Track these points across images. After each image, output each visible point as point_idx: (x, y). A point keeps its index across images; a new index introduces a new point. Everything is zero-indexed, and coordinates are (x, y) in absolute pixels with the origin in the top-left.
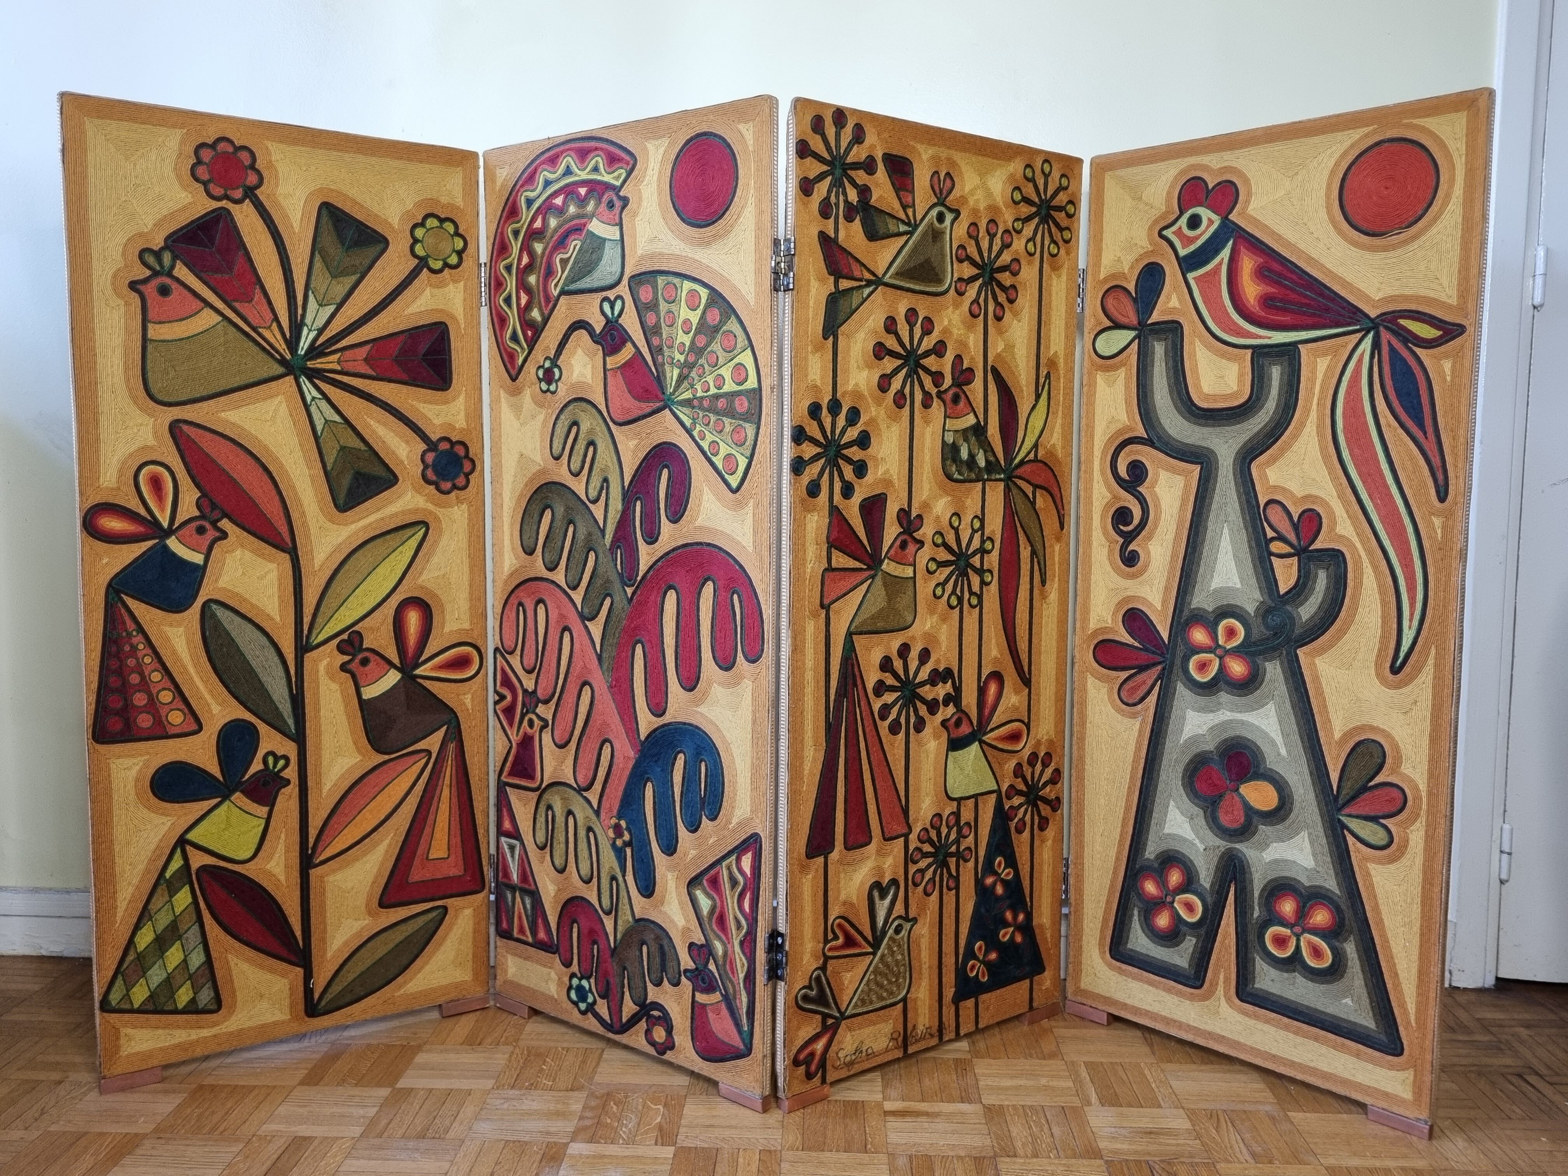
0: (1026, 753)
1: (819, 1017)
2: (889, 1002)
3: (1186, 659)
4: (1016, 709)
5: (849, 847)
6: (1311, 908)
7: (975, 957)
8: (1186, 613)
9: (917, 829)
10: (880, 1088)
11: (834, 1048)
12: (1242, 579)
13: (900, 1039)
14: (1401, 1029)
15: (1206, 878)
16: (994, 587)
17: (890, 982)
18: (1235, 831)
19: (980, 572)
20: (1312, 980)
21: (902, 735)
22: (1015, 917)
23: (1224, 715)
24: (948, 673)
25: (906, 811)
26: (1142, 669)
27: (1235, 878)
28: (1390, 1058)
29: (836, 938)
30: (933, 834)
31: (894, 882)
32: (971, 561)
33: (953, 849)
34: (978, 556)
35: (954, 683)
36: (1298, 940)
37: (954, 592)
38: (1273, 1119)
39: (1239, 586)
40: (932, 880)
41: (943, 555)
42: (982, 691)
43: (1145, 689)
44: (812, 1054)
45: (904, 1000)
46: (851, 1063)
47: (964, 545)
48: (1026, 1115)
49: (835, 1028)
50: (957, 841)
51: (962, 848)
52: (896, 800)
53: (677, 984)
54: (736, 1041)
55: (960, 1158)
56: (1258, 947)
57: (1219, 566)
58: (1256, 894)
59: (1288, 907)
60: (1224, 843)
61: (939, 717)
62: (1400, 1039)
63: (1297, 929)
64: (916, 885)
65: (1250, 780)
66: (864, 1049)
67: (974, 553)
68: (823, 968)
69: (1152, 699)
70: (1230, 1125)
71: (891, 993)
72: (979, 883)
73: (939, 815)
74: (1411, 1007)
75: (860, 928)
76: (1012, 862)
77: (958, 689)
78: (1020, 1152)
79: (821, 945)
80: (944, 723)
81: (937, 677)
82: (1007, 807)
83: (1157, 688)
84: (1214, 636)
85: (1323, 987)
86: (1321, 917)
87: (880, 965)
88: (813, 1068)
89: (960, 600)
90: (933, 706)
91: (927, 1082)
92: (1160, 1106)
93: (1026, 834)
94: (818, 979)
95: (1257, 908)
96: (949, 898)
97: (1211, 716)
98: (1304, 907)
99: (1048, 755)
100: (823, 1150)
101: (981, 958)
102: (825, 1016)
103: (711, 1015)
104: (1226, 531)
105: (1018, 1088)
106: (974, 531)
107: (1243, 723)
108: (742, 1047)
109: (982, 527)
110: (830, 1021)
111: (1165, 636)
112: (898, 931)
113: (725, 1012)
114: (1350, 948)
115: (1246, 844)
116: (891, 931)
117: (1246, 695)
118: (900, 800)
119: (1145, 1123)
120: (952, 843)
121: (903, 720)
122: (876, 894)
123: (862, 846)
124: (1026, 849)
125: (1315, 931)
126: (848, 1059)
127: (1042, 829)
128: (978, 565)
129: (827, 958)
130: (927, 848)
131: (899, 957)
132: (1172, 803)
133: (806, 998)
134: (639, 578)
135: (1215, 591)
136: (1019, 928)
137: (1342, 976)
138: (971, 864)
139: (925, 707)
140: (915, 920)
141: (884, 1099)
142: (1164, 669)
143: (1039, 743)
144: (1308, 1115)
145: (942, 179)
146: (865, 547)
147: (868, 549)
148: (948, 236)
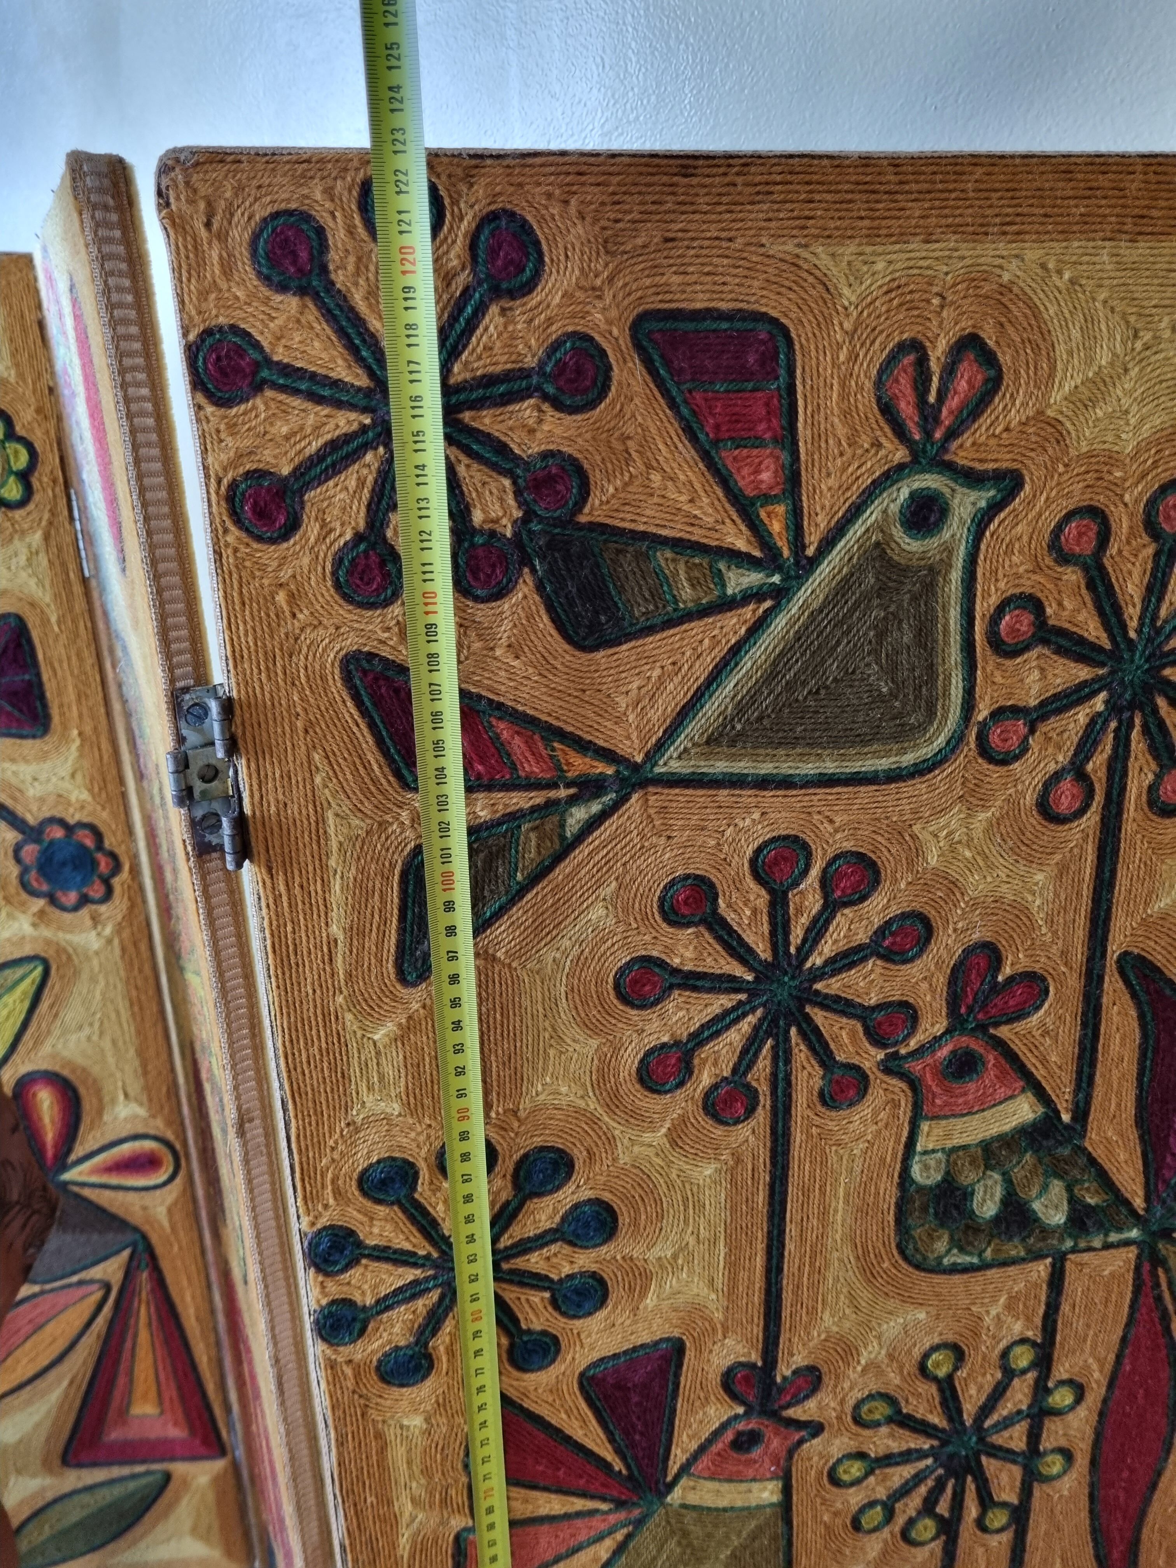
16: (1071, 1486)
145: (935, 367)
146: (608, 1466)
147: (618, 1465)
148: (956, 575)
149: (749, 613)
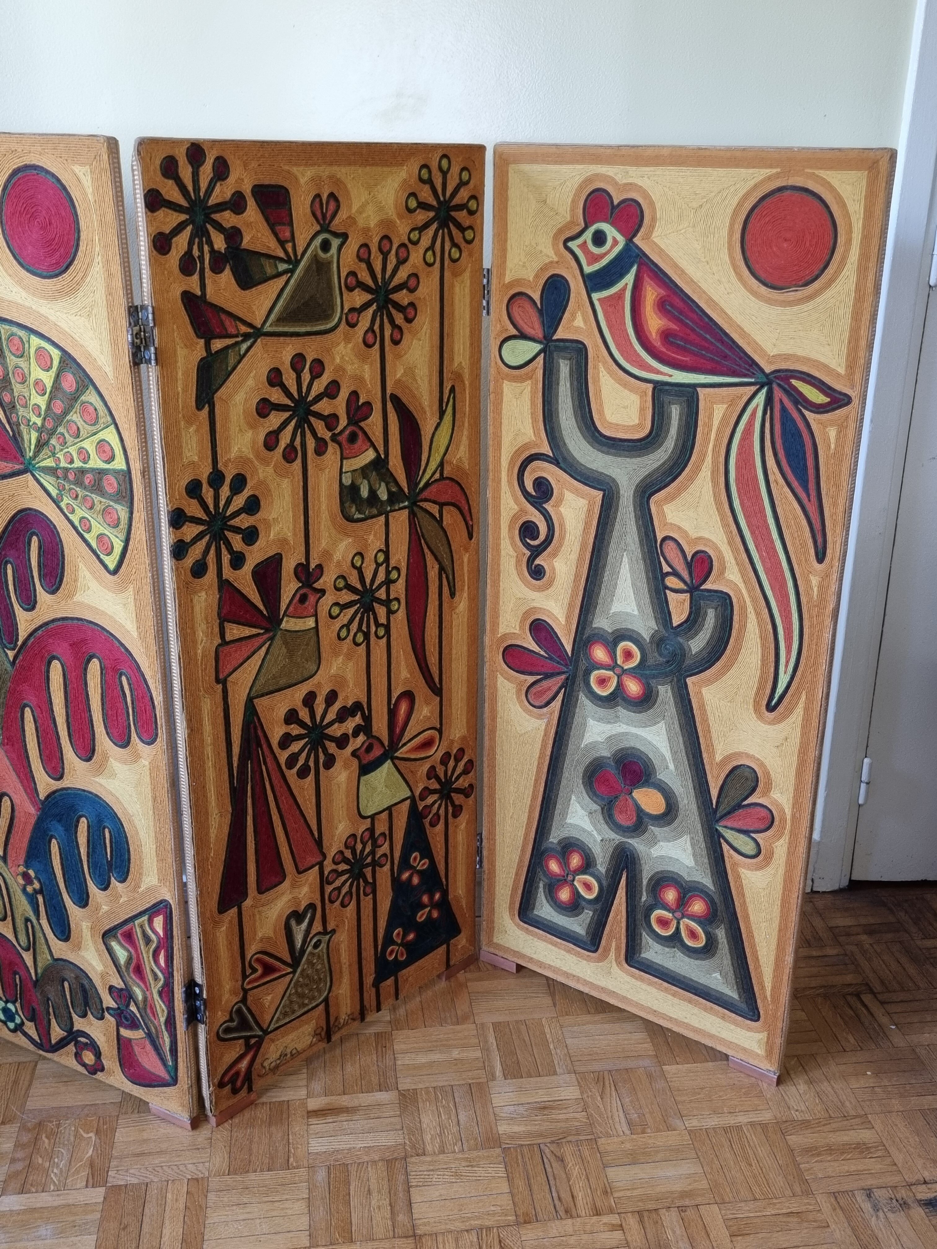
0: (440, 754)
1: (241, 1041)
2: (310, 1007)
3: (587, 673)
4: (428, 718)
5: (260, 891)
6: (691, 898)
7: (393, 943)
8: (588, 632)
9: (331, 852)
10: (304, 1082)
11: (258, 1061)
12: (639, 606)
13: (323, 1034)
14: (759, 1001)
15: (602, 867)
16: (401, 615)
17: (311, 990)
18: (628, 828)
19: (387, 603)
20: (689, 957)
21: (311, 777)
22: (431, 898)
23: (621, 728)
24: (357, 706)
25: (319, 843)
26: (547, 676)
27: (627, 867)
28: (749, 1022)
29: (254, 970)
30: (348, 854)
31: (311, 906)
32: (377, 595)
33: (369, 860)
34: (384, 589)
35: (363, 715)
36: (678, 923)
37: (360, 629)
38: (650, 1076)
39: (636, 613)
40: (350, 892)
41: (346, 597)
42: (392, 713)
43: (550, 694)
44: (238, 1073)
45: (326, 1000)
46: (277, 1067)
47: (368, 581)
48: (436, 1098)
49: (259, 1045)
50: (373, 853)
51: (378, 856)
52: (309, 837)
53: (102, 1018)
54: (162, 1072)
55: (374, 1162)
56: (644, 925)
57: (619, 591)
58: (645, 882)
59: (670, 896)
60: (618, 837)
61: (350, 749)
62: (757, 1009)
63: (678, 915)
64: (332, 902)
65: (642, 786)
66: (289, 1051)
67: (379, 587)
68: (244, 1000)
69: (557, 704)
70: (613, 1088)
71: (313, 998)
72: (396, 881)
73: (354, 836)
74: (768, 985)
75: (279, 955)
76: (427, 852)
77: (368, 719)
78: (429, 1148)
79: (240, 983)
80: (354, 754)
81: (344, 714)
82: (421, 808)
83: (561, 696)
84: (613, 656)
85: (698, 962)
86: (698, 907)
87: (301, 980)
88: (239, 1083)
89: (367, 636)
90: (342, 742)
91: (349, 1068)
92: (555, 1073)
93: (440, 826)
94: (239, 1011)
95: (645, 893)
96: (367, 902)
97: (609, 726)
98: (684, 897)
99: (462, 751)
100: (248, 1172)
101: (399, 941)
102: (247, 1039)
103: (137, 1049)
104: (625, 560)
105: (431, 1064)
106: (378, 565)
107: (637, 736)
108: (167, 1077)
109: (387, 559)
110: (253, 1041)
111: (569, 648)
112: (316, 946)
113: (149, 1047)
114: (721, 934)
115: (637, 840)
116: (310, 948)
117: (640, 712)
118: (312, 834)
119: (542, 1097)
120: (368, 855)
121: (311, 764)
122: (293, 923)
123: (276, 886)
124: (441, 839)
125: (692, 917)
126: (273, 1064)
127: (455, 816)
128: (384, 597)
129: (245, 991)
130: (343, 867)
131: (319, 967)
132: (573, 797)
133: (228, 1030)
134: (19, 643)
135: (615, 614)
136: (434, 905)
137: (713, 955)
138: (387, 867)
139: (333, 744)
140: (334, 931)
141: (308, 1096)
142: (567, 679)
143: (452, 742)
144: (680, 1066)
145: (324, 202)
146: (261, 612)
147: (265, 612)
148: (335, 265)
149: (284, 278)
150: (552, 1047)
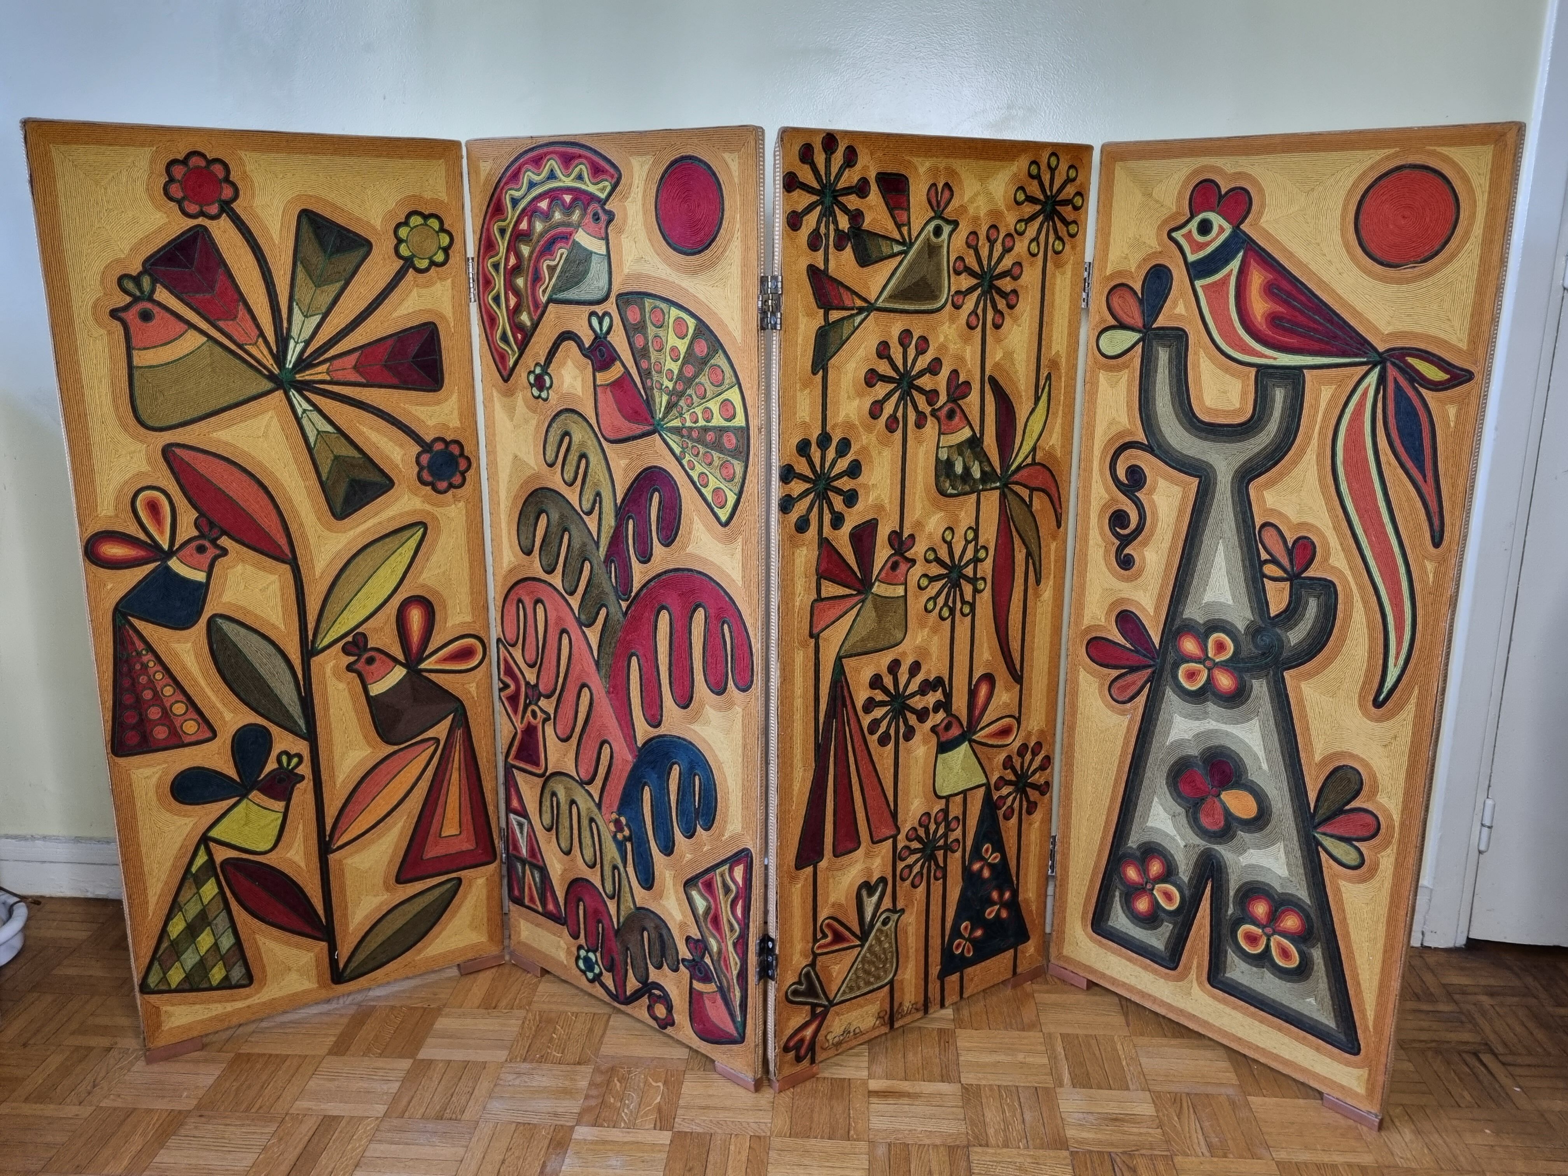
0: (1017, 744)
1: (808, 1007)
2: (875, 986)
3: (1176, 666)
4: (1007, 705)
5: (836, 854)
6: (1283, 912)
7: (961, 936)
8: (1178, 623)
9: (905, 829)
10: (866, 1064)
11: (823, 1032)
12: (1234, 597)
13: (887, 1018)
14: (1359, 1031)
15: (1184, 872)
16: (986, 596)
17: (877, 968)
18: (1215, 833)
19: (973, 581)
20: (1280, 978)
21: (891, 745)
22: (1001, 895)
23: (1210, 724)
24: (939, 681)
25: (894, 815)
26: (1133, 670)
27: (1212, 877)
28: (1347, 1055)
29: (825, 936)
30: (921, 832)
31: (883, 880)
32: (965, 571)
33: (941, 842)
34: (971, 566)
35: (944, 691)
36: (1269, 940)
37: (946, 604)
38: (1233, 1103)
39: (1230, 602)
40: (920, 873)
41: (935, 570)
42: (972, 694)
43: (1134, 689)
44: (802, 1040)
45: (891, 982)
46: (840, 1043)
47: (957, 557)
48: (1001, 1096)
49: (824, 1015)
50: (945, 835)
51: (950, 840)
52: (885, 806)
53: (676, 970)
54: (730, 1028)
55: (936, 1146)
56: (1230, 941)
57: (1213, 580)
58: (1232, 893)
59: (1260, 909)
60: (1204, 843)
61: (929, 724)
62: (1357, 1040)
63: (1268, 930)
64: (903, 879)
65: (1232, 788)
66: (852, 1030)
67: (967, 564)
68: (813, 965)
69: (1141, 699)
70: (1191, 1110)
71: (878, 978)
72: (966, 871)
73: (928, 814)
74: (1370, 1014)
75: (848, 924)
76: (999, 846)
77: (948, 695)
78: (992, 1141)
79: (811, 945)
80: (934, 729)
81: (927, 687)
82: (995, 798)
83: (1146, 690)
84: (1204, 649)
85: (1289, 985)
86: (1291, 922)
87: (868, 955)
88: (803, 1051)
89: (952, 611)
90: (922, 715)
91: (910, 1056)
92: (1128, 1089)
93: (1014, 820)
94: (808, 975)
95: (1231, 906)
96: (936, 887)
97: (1197, 723)
98: (1276, 911)
99: (1039, 745)
100: (808, 1137)
101: (967, 936)
102: (814, 1006)
103: (707, 1003)
104: (1221, 547)
105: (996, 1064)
106: (968, 542)
107: (1227, 734)
108: (735, 1034)
109: (976, 538)
110: (819, 1010)
111: (1156, 641)
112: (885, 923)
113: (719, 1001)
114: (1317, 954)
115: (1224, 846)
116: (879, 924)
117: (1232, 708)
118: (888, 805)
119: (1112, 1109)
120: (940, 837)
121: (892, 732)
122: (864, 893)
123: (850, 852)
124: (1014, 833)
125: (1284, 934)
126: (837, 1039)
127: (1030, 813)
128: (971, 575)
129: (815, 956)
130: (915, 845)
131: (887, 945)
132: (1156, 799)
133: (795, 993)
134: (633, 594)
135: (1207, 604)
136: (1004, 905)
137: (1308, 978)
138: (958, 854)
139: (914, 717)
140: (903, 911)
141: (870, 1076)
142: (1154, 672)
143: (1029, 734)
144: (1266, 1099)
145: (939, 191)
146: (855, 573)
147: (859, 574)
148: (945, 250)
150: (1124, 1063)
